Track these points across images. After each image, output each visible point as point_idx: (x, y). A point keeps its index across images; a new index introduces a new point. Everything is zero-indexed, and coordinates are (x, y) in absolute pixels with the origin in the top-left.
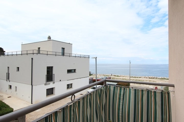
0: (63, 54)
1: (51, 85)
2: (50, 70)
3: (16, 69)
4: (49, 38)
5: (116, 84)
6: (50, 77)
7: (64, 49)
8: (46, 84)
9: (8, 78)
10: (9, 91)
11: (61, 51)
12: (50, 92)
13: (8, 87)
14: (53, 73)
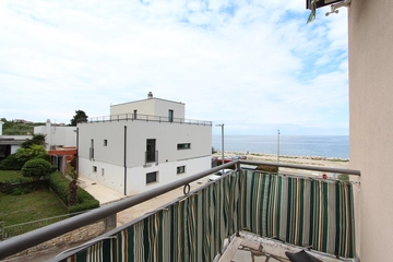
0: (171, 120)
1: (152, 168)
2: (151, 144)
3: (103, 143)
4: (150, 95)
5: (255, 167)
6: (151, 155)
7: (171, 111)
8: (145, 166)
9: (92, 156)
10: (94, 174)
11: (167, 114)
12: (152, 178)
13: (92, 169)
14: (157, 149)
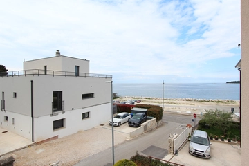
0: (77, 74)
1: (59, 116)
2: (58, 95)
3: (12, 95)
4: (58, 53)
6: (58, 104)
7: (78, 67)
8: (52, 115)
9: (3, 107)
10: (5, 124)
11: (74, 70)
12: (59, 124)
13: (3, 118)
14: (63, 99)
